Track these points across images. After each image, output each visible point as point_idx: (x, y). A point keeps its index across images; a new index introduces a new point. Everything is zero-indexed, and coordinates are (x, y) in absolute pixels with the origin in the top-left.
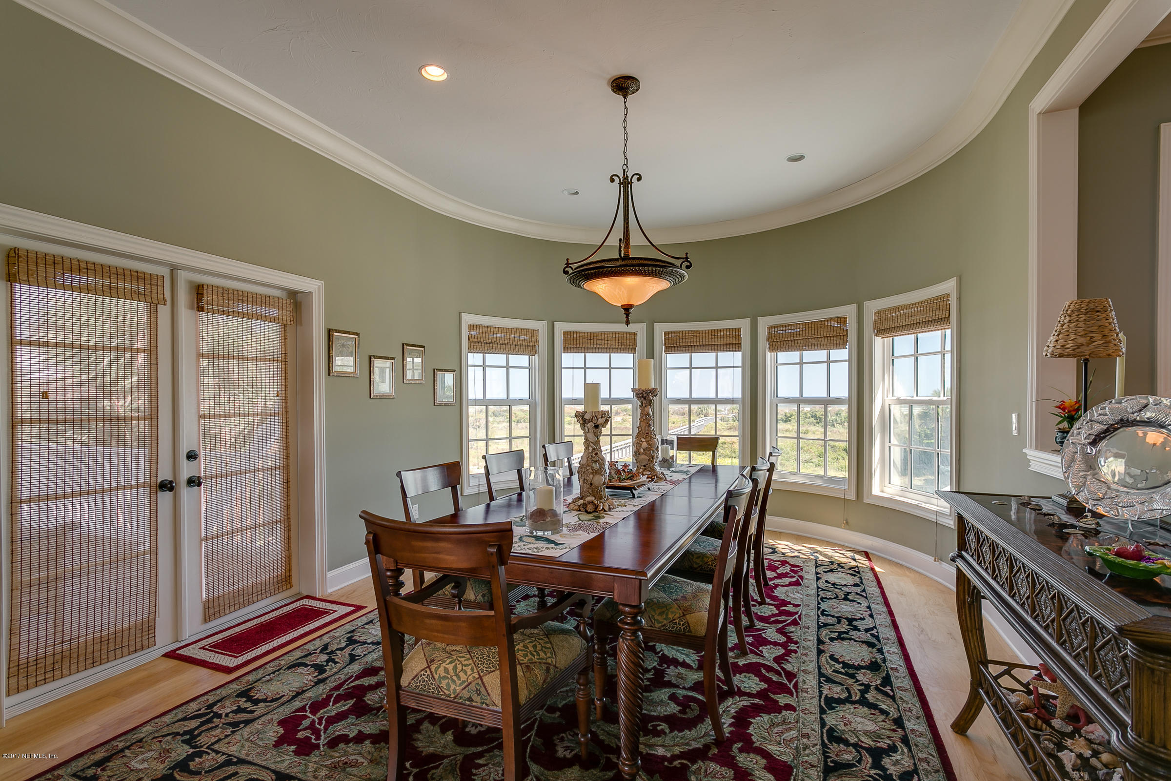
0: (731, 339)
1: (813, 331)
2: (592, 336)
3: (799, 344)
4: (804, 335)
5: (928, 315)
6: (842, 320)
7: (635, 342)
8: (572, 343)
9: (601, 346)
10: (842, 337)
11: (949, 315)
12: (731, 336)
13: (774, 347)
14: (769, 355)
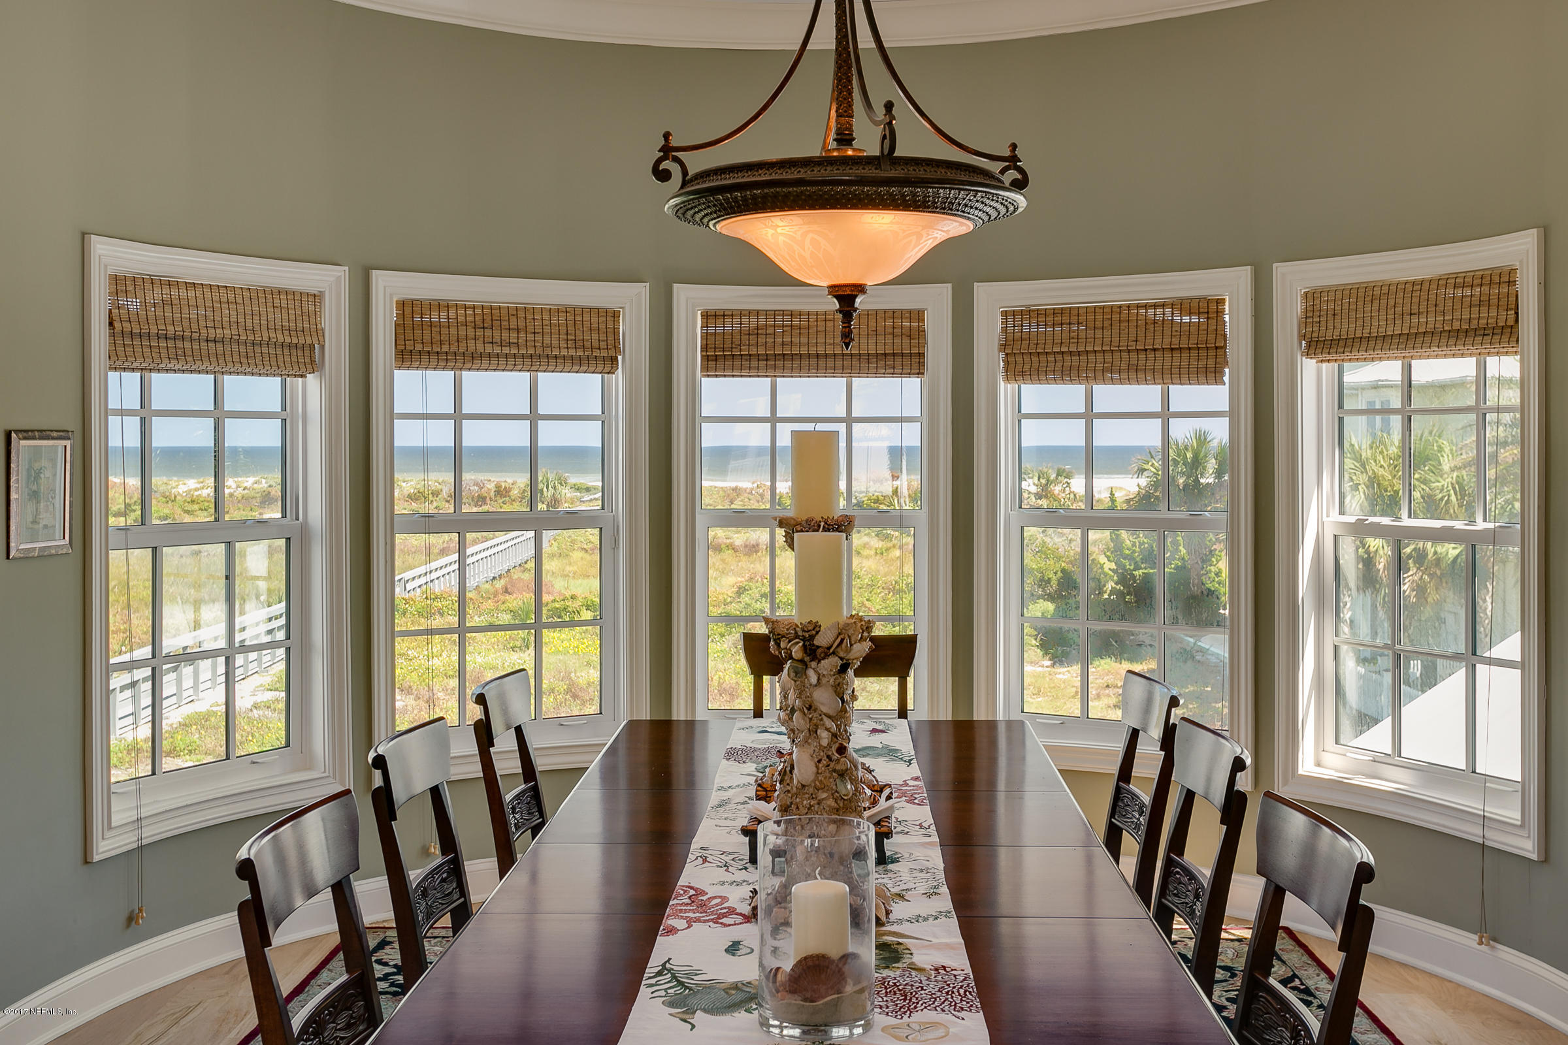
0: (898, 341)
1: (1133, 331)
2: (488, 318)
3: (1092, 365)
4: (1107, 341)
5: (1457, 315)
6: (1213, 307)
7: (616, 339)
8: (427, 337)
9: (514, 351)
10: (1212, 353)
11: (1517, 321)
12: (898, 331)
13: (1019, 368)
14: (1005, 389)
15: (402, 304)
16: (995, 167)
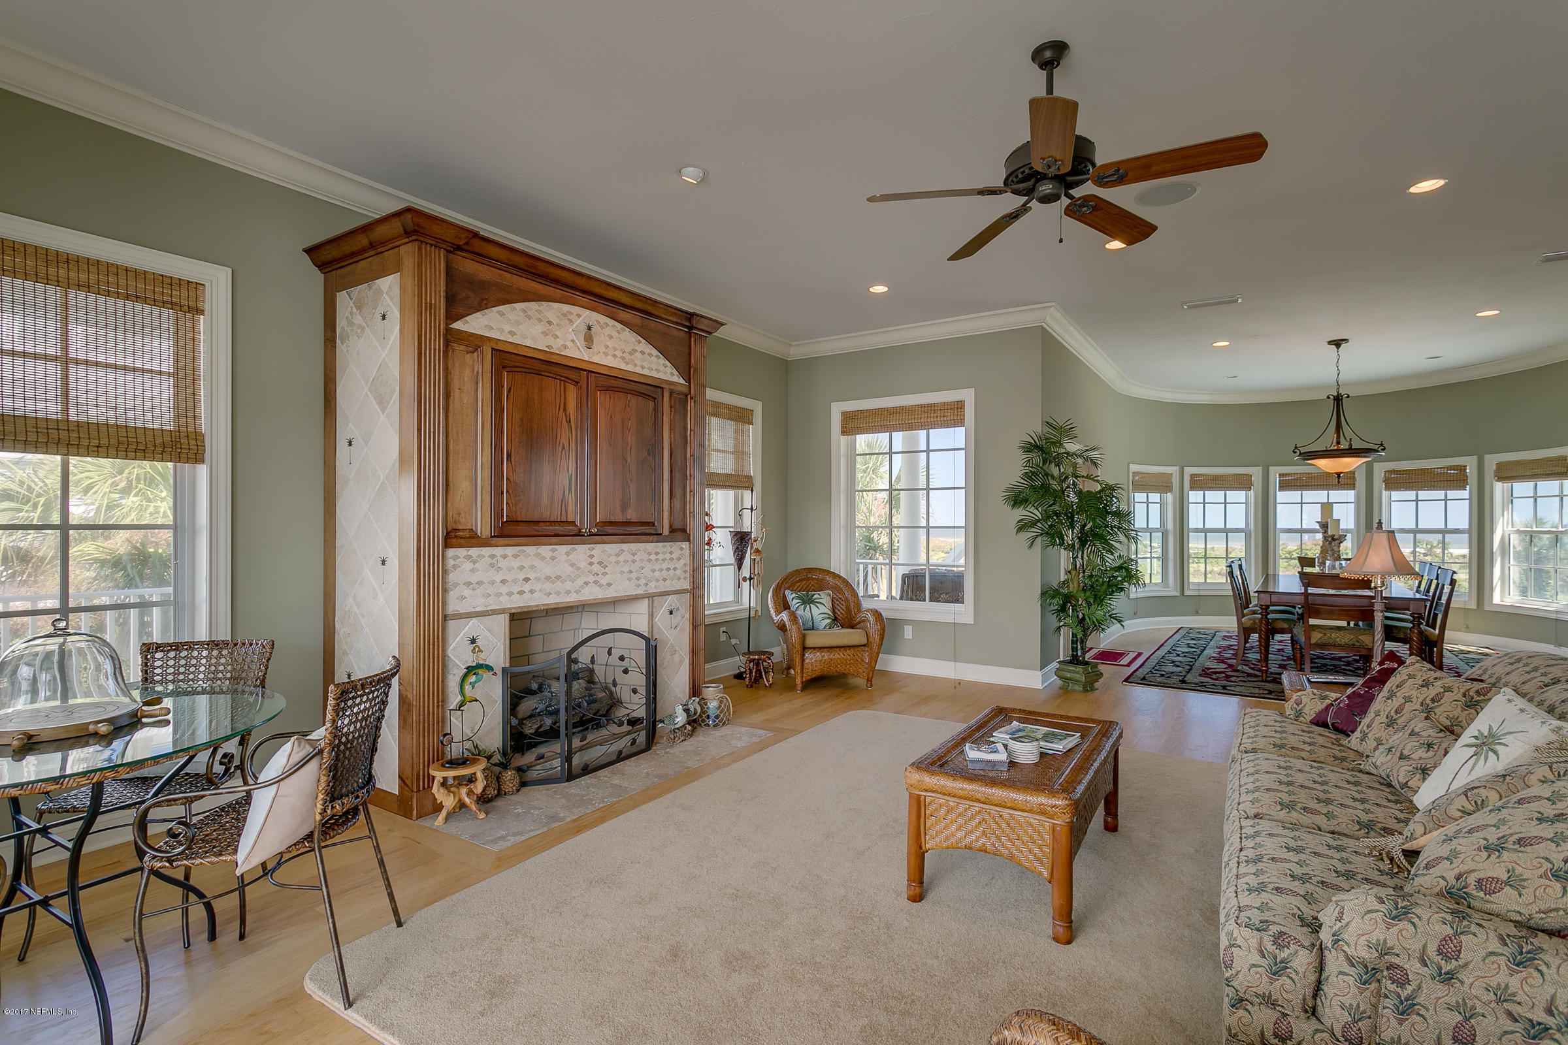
2: (1214, 478)
4: (1423, 479)
6: (1463, 468)
7: (1251, 484)
8: (1197, 483)
10: (1462, 481)
13: (1390, 487)
15: (1191, 475)
16: (1376, 447)
